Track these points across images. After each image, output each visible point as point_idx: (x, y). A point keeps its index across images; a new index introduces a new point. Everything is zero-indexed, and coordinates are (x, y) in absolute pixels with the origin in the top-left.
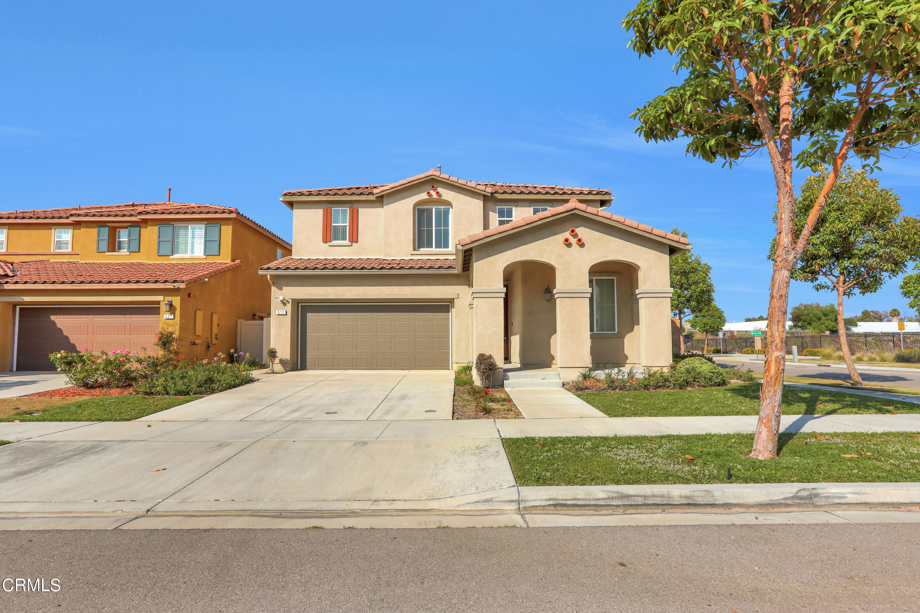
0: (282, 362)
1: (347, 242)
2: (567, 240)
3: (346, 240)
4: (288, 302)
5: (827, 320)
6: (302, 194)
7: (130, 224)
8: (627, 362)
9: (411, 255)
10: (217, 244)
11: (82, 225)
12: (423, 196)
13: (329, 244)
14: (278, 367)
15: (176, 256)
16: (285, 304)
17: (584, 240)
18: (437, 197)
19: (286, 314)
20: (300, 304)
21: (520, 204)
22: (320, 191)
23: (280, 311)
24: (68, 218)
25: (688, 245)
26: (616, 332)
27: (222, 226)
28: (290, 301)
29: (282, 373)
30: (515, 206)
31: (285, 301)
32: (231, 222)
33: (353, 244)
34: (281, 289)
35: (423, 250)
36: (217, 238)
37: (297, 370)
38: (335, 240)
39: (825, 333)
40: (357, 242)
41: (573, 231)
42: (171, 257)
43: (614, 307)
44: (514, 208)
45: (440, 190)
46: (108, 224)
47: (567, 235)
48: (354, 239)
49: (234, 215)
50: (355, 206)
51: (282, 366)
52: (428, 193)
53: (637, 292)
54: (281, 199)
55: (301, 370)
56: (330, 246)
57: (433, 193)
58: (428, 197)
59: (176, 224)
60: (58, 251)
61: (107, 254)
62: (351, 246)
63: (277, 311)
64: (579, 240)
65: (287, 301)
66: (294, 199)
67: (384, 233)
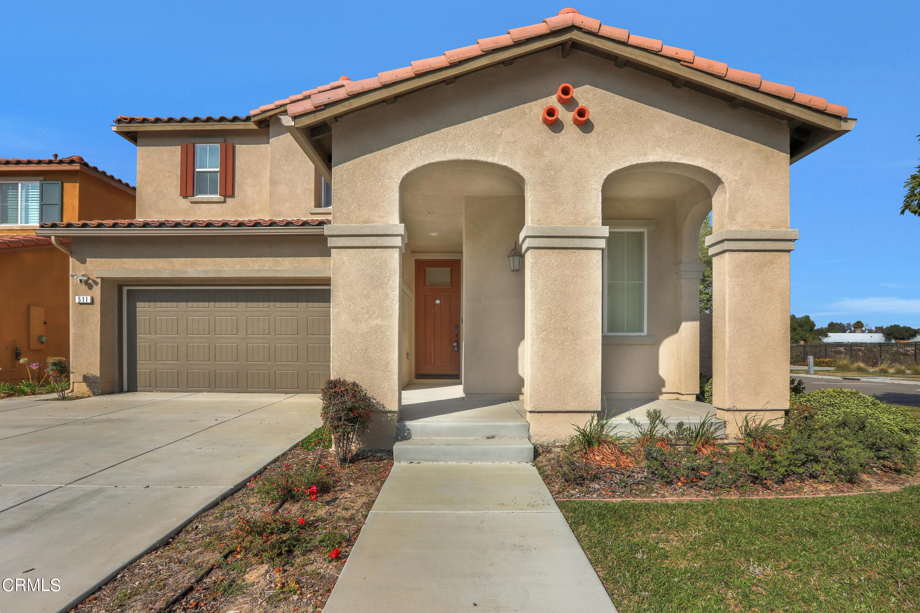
0: (86, 379)
1: (217, 196)
2: (551, 112)
3: (216, 192)
4: (96, 283)
5: (803, 331)
8: (664, 390)
9: (312, 214)
10: (57, 209)
13: (190, 199)
14: (81, 388)
15: (2, 227)
16: (90, 287)
17: (592, 114)
19: (92, 302)
20: (125, 289)
23: (81, 298)
25: (846, 119)
26: (645, 333)
27: (65, 184)
28: (99, 281)
29: (89, 396)
31: (90, 281)
32: (76, 177)
33: (227, 199)
34: (83, 262)
36: (57, 200)
37: (121, 391)
38: (199, 194)
39: (799, 342)
40: (232, 196)
41: (566, 91)
43: (642, 286)
47: (553, 101)
48: (229, 191)
49: (76, 167)
50: (230, 140)
51: (88, 386)
53: (708, 240)
54: (114, 129)
55: (129, 391)
56: (192, 203)
59: (2, 181)
62: (224, 202)
63: (77, 297)
64: (582, 113)
65: (94, 281)
66: (133, 128)
67: (271, 180)
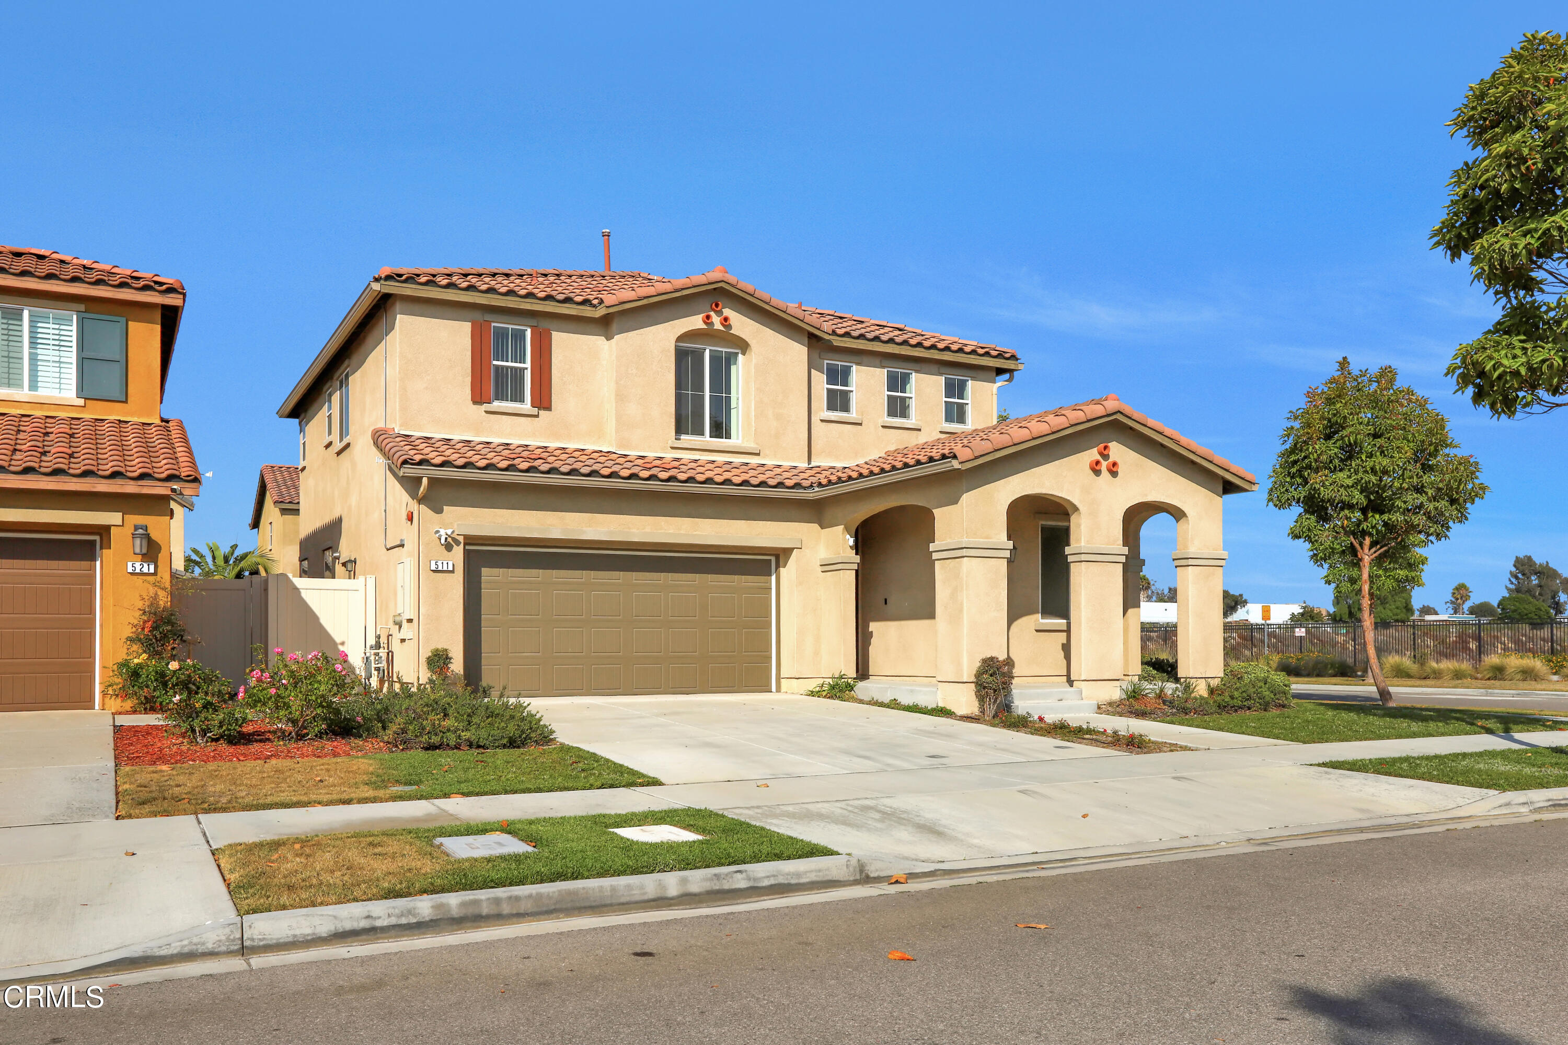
1: (526, 406)
3: (522, 400)
4: (457, 543)
9: (672, 448)
10: (117, 369)
12: (696, 322)
13: (486, 407)
16: (448, 547)
18: (722, 328)
19: (453, 571)
20: (467, 548)
21: (865, 359)
22: (434, 276)
23: (439, 563)
27: (130, 323)
28: (461, 539)
30: (858, 364)
31: (449, 540)
33: (540, 413)
34: (439, 511)
35: (688, 439)
36: (118, 356)
38: (498, 400)
40: (548, 408)
44: (854, 368)
45: (727, 312)
48: (543, 401)
50: (544, 324)
52: (708, 317)
56: (487, 412)
57: (716, 320)
58: (705, 327)
62: (537, 416)
63: (433, 562)
65: (454, 540)
66: (408, 290)
67: (617, 395)
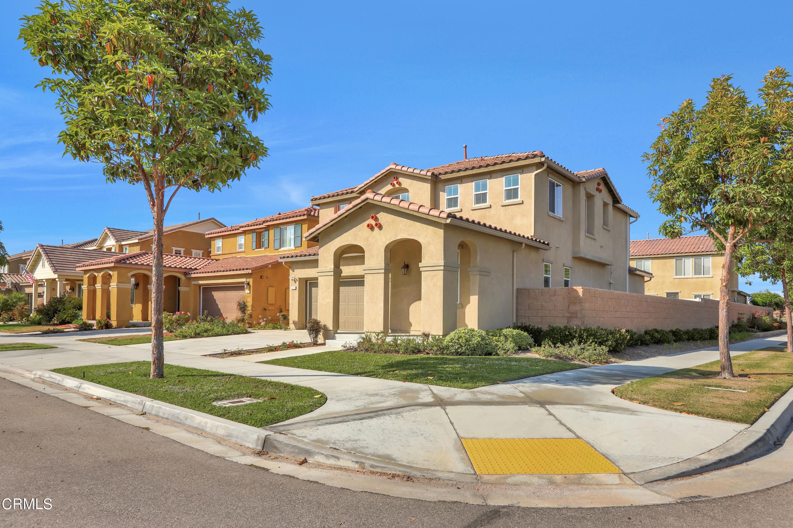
0: (294, 323)
2: (368, 225)
6: (325, 198)
7: (264, 229)
10: (300, 238)
11: (247, 232)
14: (292, 326)
15: (282, 249)
19: (296, 289)
20: (308, 282)
21: (463, 181)
23: (293, 287)
24: (238, 229)
27: (303, 225)
28: (298, 279)
30: (460, 184)
32: (307, 222)
36: (300, 235)
41: (373, 217)
42: (280, 250)
44: (459, 186)
46: (256, 231)
49: (306, 217)
51: (294, 326)
52: (392, 184)
53: (420, 265)
57: (395, 183)
58: (392, 187)
59: (282, 227)
60: (240, 250)
61: (256, 250)
64: (377, 224)
65: (296, 279)
66: (317, 202)
